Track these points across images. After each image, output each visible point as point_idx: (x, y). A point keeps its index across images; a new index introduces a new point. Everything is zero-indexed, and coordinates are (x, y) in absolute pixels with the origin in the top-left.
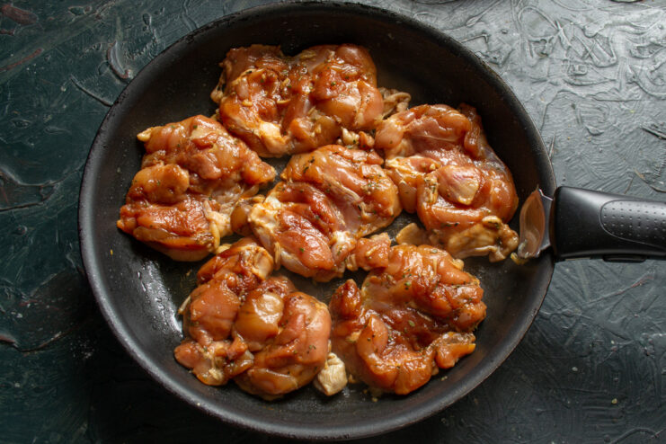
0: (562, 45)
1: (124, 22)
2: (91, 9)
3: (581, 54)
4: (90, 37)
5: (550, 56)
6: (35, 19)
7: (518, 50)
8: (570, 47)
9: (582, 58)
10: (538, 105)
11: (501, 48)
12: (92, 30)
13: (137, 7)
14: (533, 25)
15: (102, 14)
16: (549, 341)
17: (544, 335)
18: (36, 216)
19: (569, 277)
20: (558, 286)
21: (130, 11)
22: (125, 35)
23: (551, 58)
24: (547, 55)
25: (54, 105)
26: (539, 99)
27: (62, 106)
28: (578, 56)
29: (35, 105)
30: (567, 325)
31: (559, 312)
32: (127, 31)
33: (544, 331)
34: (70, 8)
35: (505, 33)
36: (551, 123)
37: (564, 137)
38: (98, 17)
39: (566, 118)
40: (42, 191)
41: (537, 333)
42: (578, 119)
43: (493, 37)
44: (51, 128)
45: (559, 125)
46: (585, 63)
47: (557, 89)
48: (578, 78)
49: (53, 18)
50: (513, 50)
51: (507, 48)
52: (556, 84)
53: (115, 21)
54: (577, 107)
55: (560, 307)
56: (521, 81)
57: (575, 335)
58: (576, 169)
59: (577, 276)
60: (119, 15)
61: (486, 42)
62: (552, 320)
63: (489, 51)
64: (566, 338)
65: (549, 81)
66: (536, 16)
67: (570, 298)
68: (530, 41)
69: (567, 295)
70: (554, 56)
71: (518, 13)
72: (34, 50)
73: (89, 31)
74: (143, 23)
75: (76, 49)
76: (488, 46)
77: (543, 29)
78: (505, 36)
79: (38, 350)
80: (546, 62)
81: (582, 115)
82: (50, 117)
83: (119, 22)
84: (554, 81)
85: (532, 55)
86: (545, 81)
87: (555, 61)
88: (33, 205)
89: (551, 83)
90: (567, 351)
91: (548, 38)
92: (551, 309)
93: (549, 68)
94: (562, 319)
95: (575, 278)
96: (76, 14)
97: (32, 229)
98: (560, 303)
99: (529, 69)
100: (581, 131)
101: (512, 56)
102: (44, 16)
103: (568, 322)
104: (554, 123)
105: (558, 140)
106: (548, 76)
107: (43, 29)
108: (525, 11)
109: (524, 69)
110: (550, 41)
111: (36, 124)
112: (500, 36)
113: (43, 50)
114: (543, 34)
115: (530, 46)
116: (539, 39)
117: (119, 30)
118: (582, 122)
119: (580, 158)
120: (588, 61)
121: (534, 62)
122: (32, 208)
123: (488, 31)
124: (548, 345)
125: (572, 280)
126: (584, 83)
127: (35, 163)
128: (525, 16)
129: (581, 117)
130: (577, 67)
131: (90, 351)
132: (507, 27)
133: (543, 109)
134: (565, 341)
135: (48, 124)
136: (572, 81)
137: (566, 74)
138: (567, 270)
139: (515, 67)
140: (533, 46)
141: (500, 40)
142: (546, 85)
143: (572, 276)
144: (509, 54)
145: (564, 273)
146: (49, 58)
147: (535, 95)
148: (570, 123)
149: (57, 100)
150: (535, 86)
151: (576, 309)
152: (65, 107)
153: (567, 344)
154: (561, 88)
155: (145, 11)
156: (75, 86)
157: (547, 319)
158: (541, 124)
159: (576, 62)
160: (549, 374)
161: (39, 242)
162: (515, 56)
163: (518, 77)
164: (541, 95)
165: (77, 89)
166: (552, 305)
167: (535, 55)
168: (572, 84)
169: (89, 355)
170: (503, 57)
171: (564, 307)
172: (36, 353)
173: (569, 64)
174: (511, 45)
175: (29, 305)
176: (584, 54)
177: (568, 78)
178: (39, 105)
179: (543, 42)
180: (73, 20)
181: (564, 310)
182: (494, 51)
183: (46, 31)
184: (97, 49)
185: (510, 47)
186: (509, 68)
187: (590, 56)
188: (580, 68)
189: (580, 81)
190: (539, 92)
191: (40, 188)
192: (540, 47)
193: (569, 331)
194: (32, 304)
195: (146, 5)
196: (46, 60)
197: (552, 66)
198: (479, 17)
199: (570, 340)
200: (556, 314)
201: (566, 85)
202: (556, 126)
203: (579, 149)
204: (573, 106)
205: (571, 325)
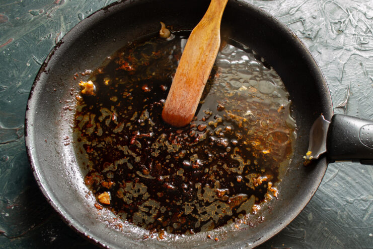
0: (352, 25)
1: (65, 19)
2: (44, 11)
3: (364, 30)
4: (44, 30)
5: (345, 32)
6: (7, 19)
7: (324, 29)
8: (357, 26)
9: (365, 32)
10: (339, 64)
11: (313, 28)
12: (45, 25)
13: (74, 9)
14: (332, 12)
15: (51, 15)
16: (354, 218)
17: (350, 213)
18: (15, 149)
19: (364, 175)
20: (357, 181)
21: (69, 12)
22: (67, 27)
23: (345, 34)
24: (342, 31)
25: (22, 75)
26: (339, 60)
27: (27, 76)
28: (362, 31)
29: (10, 76)
30: (364, 207)
31: (359, 198)
32: (68, 25)
33: (350, 211)
34: (29, 11)
35: (314, 18)
36: (347, 75)
37: (356, 84)
38: (48, 16)
39: (357, 72)
40: (18, 132)
41: (345, 213)
42: (364, 73)
43: (307, 21)
44: (22, 90)
45: (353, 77)
46: (367, 36)
47: (350, 53)
48: (363, 45)
49: (19, 18)
50: (320, 29)
51: (316, 28)
52: (349, 50)
53: (60, 18)
54: (364, 64)
55: (359, 195)
56: (327, 49)
57: (370, 212)
58: (365, 105)
59: (369, 175)
60: (62, 15)
61: (303, 25)
62: (354, 204)
63: (304, 30)
64: (364, 215)
65: (345, 48)
66: (334, 6)
67: (365, 189)
68: (331, 23)
69: (363, 187)
70: (347, 31)
71: (322, 5)
72: (8, 40)
73: (43, 26)
74: (78, 19)
75: (35, 38)
76: (304, 27)
77: (339, 15)
78: (314, 20)
79: (20, 237)
80: (342, 36)
81: (367, 69)
82: (20, 83)
83: (62, 19)
84: (348, 48)
85: (333, 32)
86: (342, 48)
87: (348, 35)
88: (13, 141)
89: (346, 50)
90: (365, 223)
91: (342, 21)
92: (354, 196)
93: (344, 40)
94: (361, 203)
95: (369, 176)
96: (34, 15)
97: (13, 157)
98: (359, 192)
99: (332, 41)
100: (367, 80)
101: (320, 33)
102: (13, 17)
103: (365, 205)
104: (350, 76)
105: (352, 86)
106: (344, 45)
107: (13, 25)
108: (326, 3)
109: (328, 41)
110: (344, 22)
111: (11, 88)
112: (312, 20)
113: (13, 39)
114: (339, 18)
115: (331, 26)
116: (337, 21)
117: (63, 24)
118: (367, 74)
119: (367, 97)
120: (369, 34)
121: (335, 36)
122: (12, 143)
123: (304, 17)
124: (353, 220)
125: (366, 177)
126: (367, 49)
127: (12, 114)
128: (327, 6)
129: (367, 71)
130: (362, 39)
131: (55, 236)
132: (316, 14)
133: (342, 67)
134: (364, 217)
135: (20, 87)
136: (359, 48)
137: (355, 44)
138: (363, 171)
139: (322, 40)
140: (333, 26)
141: (311, 23)
142: (343, 51)
143: (366, 175)
144: (318, 31)
145: (361, 173)
146: (17, 45)
147: (336, 58)
148: (360, 75)
149: (24, 73)
150: (336, 52)
151: (370, 196)
152: (30, 76)
153: (365, 219)
154: (353, 53)
155: (79, 12)
156: (35, 62)
157: (351, 203)
158: (341, 76)
159: (361, 35)
160: (355, 239)
161: (17, 166)
162: (322, 33)
163: (325, 46)
164: (340, 58)
165: (37, 64)
166: (354, 194)
167: (335, 32)
168: (360, 50)
169: (54, 238)
170: (314, 33)
171: (362, 195)
172: (19, 238)
173: (357, 37)
174: (319, 25)
175: (13, 207)
176: (366, 30)
177: (357, 46)
178: (13, 76)
179: (340, 23)
180: (32, 19)
181: (362, 197)
182: (309, 30)
183: (14, 27)
184: (49, 38)
185: (318, 27)
186: (318, 41)
187: (370, 31)
188: (364, 39)
189: (364, 47)
190: (338, 56)
191: (16, 130)
192: (338, 26)
193: (366, 210)
194: (15, 206)
195: (80, 8)
196: (16, 46)
197: (346, 38)
198: (297, 8)
199: (366, 216)
200: (357, 200)
201: (355, 50)
202: (350, 77)
203: (366, 92)
204: (361, 64)
205: (367, 206)
